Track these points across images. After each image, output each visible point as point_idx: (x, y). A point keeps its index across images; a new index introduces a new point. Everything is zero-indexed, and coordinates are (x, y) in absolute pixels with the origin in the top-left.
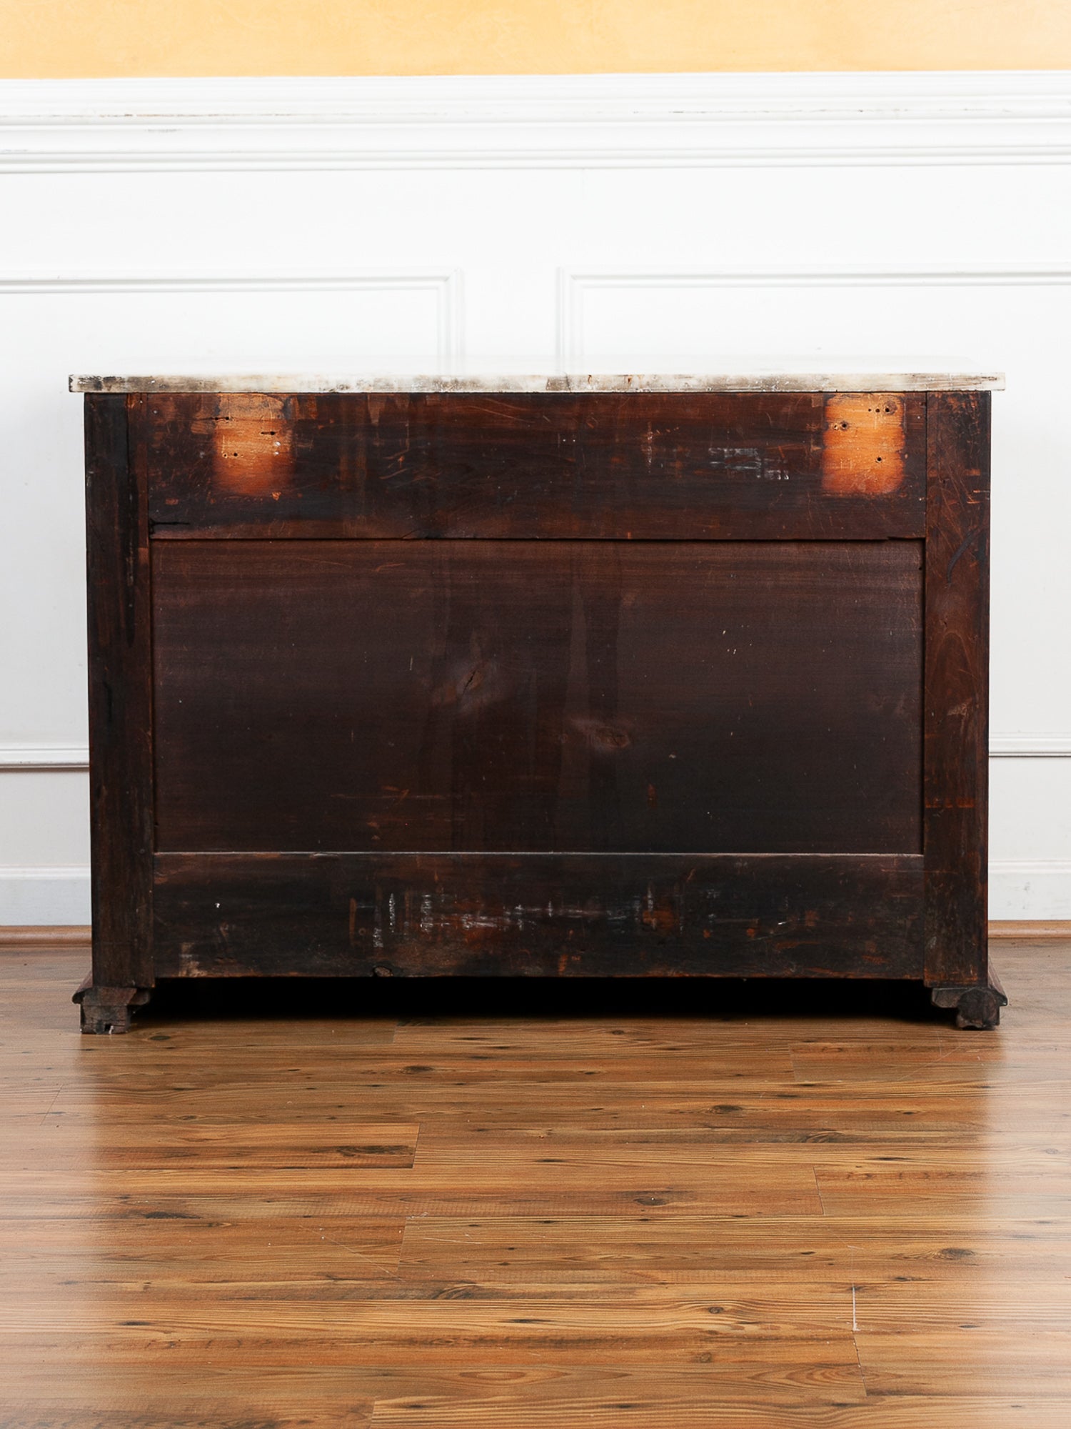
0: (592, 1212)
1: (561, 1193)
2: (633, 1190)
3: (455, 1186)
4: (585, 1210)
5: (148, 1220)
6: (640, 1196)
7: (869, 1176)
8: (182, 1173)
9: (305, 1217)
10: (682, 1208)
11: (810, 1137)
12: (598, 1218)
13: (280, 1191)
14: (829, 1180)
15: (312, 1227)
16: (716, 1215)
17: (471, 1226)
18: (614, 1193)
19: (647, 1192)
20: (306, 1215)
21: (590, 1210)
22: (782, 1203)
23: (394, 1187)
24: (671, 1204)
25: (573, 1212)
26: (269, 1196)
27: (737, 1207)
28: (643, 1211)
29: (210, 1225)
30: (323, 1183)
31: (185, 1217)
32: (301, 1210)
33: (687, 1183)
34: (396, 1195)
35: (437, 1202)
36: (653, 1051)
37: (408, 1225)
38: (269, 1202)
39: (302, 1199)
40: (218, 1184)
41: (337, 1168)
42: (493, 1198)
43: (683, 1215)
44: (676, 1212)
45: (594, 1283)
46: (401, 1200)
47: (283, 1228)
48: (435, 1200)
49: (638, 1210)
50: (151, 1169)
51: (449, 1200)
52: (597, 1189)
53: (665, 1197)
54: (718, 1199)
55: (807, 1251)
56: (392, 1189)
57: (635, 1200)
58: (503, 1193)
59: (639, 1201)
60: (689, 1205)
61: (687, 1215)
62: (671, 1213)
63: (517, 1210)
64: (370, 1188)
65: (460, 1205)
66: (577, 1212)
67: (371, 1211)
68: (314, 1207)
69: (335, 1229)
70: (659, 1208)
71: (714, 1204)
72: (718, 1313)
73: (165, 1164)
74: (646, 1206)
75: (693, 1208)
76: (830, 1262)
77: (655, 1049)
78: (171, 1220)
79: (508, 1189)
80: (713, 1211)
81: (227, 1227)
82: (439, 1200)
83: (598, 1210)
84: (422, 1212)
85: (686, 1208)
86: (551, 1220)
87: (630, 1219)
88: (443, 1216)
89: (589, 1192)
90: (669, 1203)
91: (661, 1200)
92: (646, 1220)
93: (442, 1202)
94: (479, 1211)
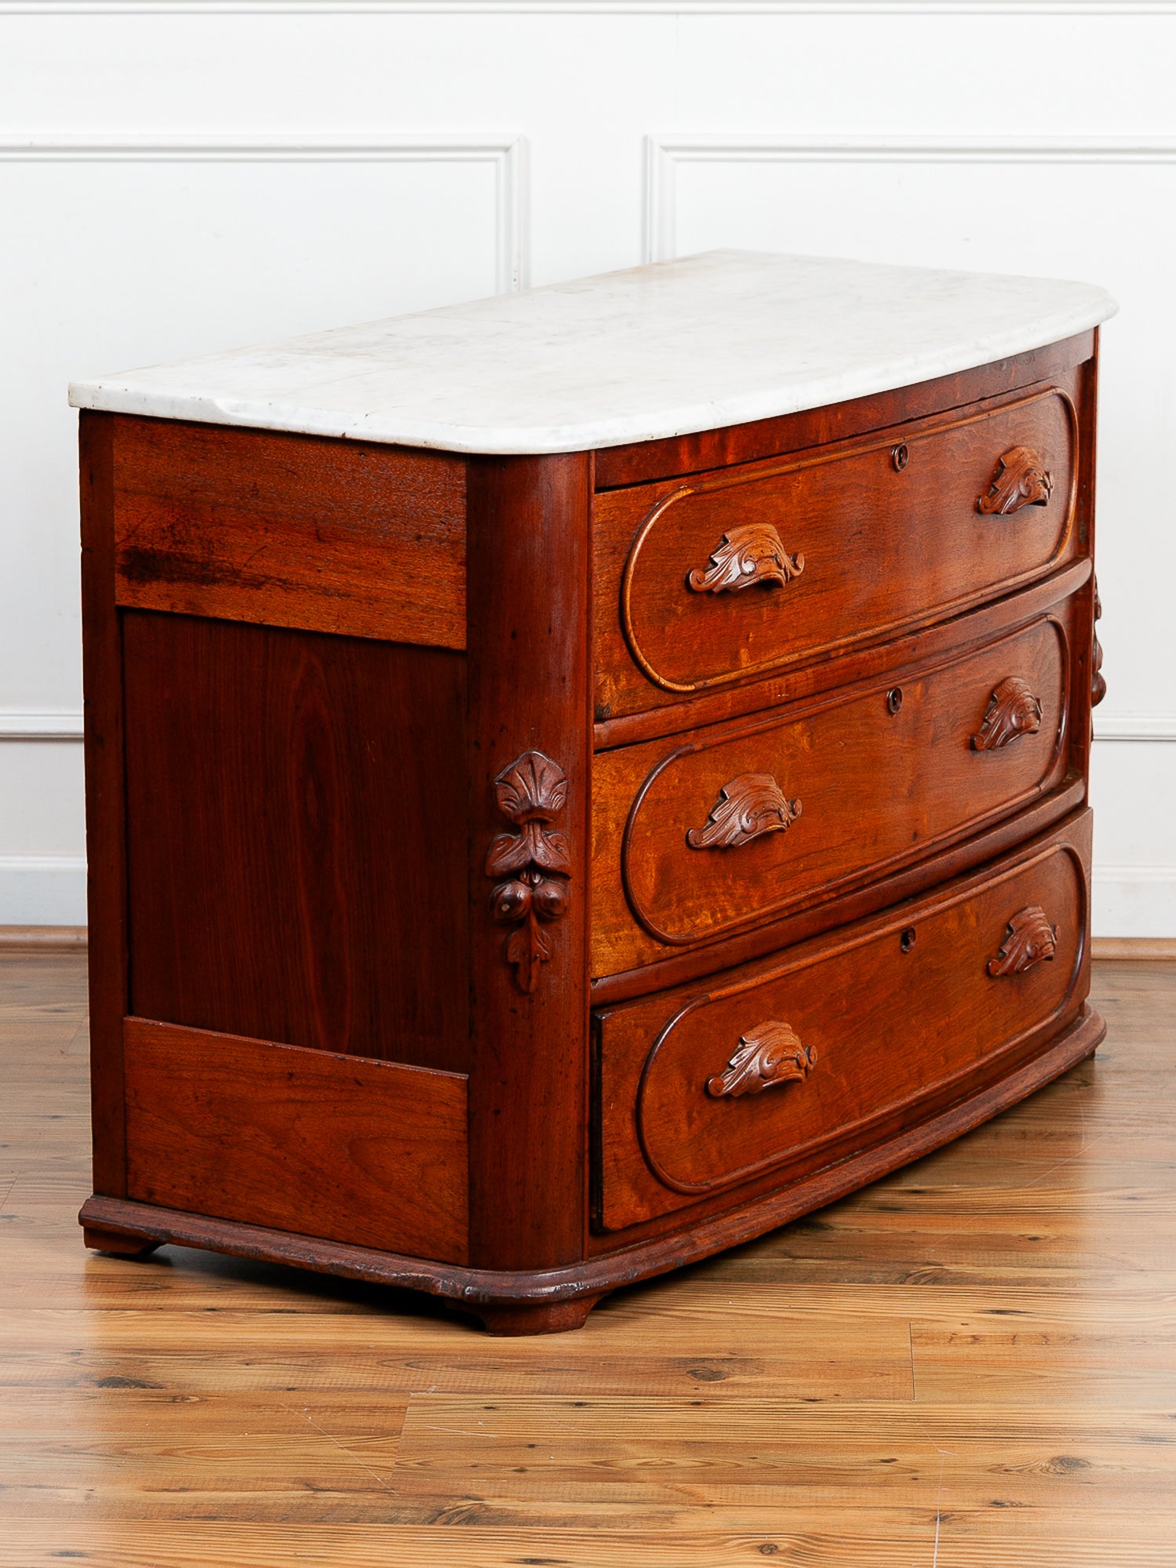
0: (635, 1390)
1: (600, 1359)
2: (688, 1356)
4: (627, 1386)
5: (101, 1389)
6: (696, 1366)
7: (975, 1339)
8: (148, 1317)
9: (289, 1389)
10: (744, 1385)
11: (911, 1275)
12: (641, 1400)
13: (263, 1349)
14: (927, 1344)
15: (296, 1406)
16: (784, 1397)
17: (486, 1408)
18: (663, 1360)
19: (704, 1360)
20: (290, 1386)
21: (633, 1386)
22: (866, 1380)
23: (401, 1344)
24: (731, 1379)
25: (611, 1389)
26: (248, 1356)
27: (810, 1386)
28: (696, 1389)
29: (174, 1399)
30: (315, 1337)
31: (144, 1387)
32: (288, 1380)
33: (754, 1346)
34: (401, 1357)
35: (449, 1369)
37: (411, 1405)
38: (247, 1364)
39: (288, 1361)
40: (191, 1335)
42: (517, 1365)
43: (743, 1397)
44: (735, 1393)
45: (626, 1502)
46: (407, 1365)
47: (259, 1406)
48: (447, 1366)
49: (689, 1388)
50: (111, 1310)
51: (464, 1367)
52: (646, 1353)
53: (725, 1368)
54: (788, 1372)
55: (887, 1457)
56: (397, 1348)
57: (688, 1372)
58: (530, 1357)
59: (694, 1373)
60: (753, 1380)
61: (750, 1397)
62: (729, 1393)
63: (544, 1385)
64: (372, 1345)
65: (477, 1374)
66: (617, 1390)
67: (369, 1382)
68: (301, 1374)
69: (323, 1409)
70: (715, 1385)
71: (783, 1380)
72: (770, 1553)
73: (129, 1302)
74: (702, 1382)
75: (757, 1385)
76: (914, 1475)
78: (128, 1390)
79: (538, 1351)
80: (781, 1392)
81: (194, 1403)
82: (453, 1367)
83: (643, 1387)
84: (430, 1386)
85: (750, 1385)
86: (584, 1401)
87: (679, 1401)
88: (455, 1392)
89: (635, 1358)
90: (729, 1377)
91: (720, 1372)
92: (698, 1404)
93: (455, 1370)
94: (498, 1385)
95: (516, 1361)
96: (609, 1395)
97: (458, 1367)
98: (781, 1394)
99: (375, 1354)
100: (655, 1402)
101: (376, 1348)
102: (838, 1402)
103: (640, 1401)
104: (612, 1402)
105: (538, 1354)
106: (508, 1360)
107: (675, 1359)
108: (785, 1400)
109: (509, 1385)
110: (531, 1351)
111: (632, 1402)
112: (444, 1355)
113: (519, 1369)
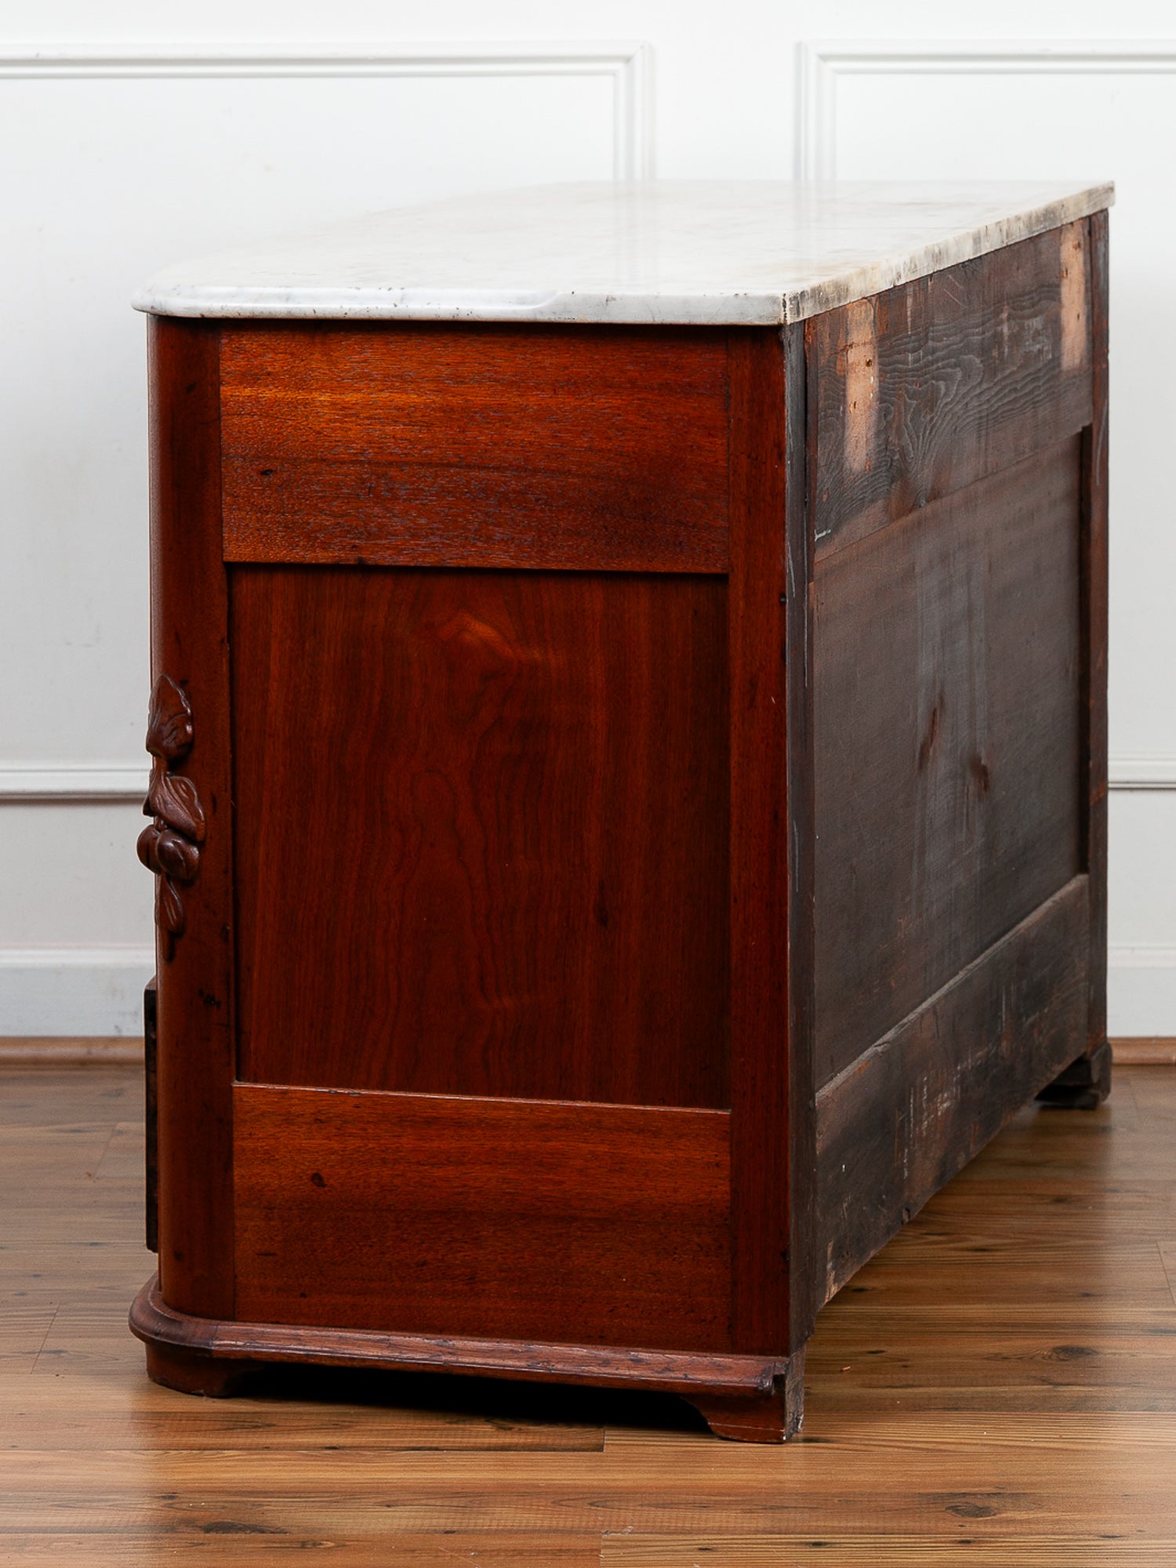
0: (884, 1527)
1: (834, 1495)
2: (944, 1491)
3: (671, 1483)
4: (873, 1524)
5: (207, 1535)
6: (957, 1501)
8: (253, 1457)
9: (447, 1532)
10: (1021, 1522)
12: (895, 1538)
13: (405, 1489)
15: (459, 1550)
16: (1072, 1534)
17: (701, 1549)
18: (914, 1495)
19: (964, 1495)
20: (448, 1529)
21: (881, 1524)
23: (579, 1482)
24: (1003, 1515)
25: (854, 1528)
26: (389, 1497)
27: (1105, 1521)
28: (962, 1526)
29: (303, 1545)
30: (468, 1475)
31: (263, 1532)
32: (442, 1521)
33: (1025, 1479)
34: (581, 1496)
35: (646, 1508)
36: (953, 1253)
37: (606, 1547)
38: (388, 1506)
39: (439, 1503)
40: (311, 1475)
41: (488, 1449)
42: (730, 1503)
43: (1021, 1534)
44: (1011, 1529)
46: (591, 1504)
47: (413, 1551)
48: (642, 1505)
49: (952, 1524)
50: (205, 1449)
51: (663, 1506)
52: (887, 1488)
53: (994, 1503)
56: (576, 1487)
57: (948, 1508)
58: (745, 1494)
59: (955, 1509)
60: (1031, 1516)
61: (1029, 1534)
62: (1004, 1530)
63: (769, 1524)
64: (542, 1484)
65: (682, 1514)
66: (862, 1528)
67: (546, 1523)
68: (459, 1515)
69: (495, 1553)
70: (986, 1522)
73: (226, 1441)
74: (967, 1519)
75: (1037, 1521)
77: (955, 1249)
78: (243, 1536)
79: (752, 1487)
81: (329, 1548)
82: (649, 1505)
83: (894, 1524)
84: (625, 1526)
85: (1029, 1521)
86: (823, 1540)
87: (943, 1539)
88: (656, 1533)
89: (877, 1494)
90: (1000, 1513)
91: (988, 1508)
92: (968, 1542)
93: (654, 1509)
94: (710, 1524)
95: (727, 1498)
96: (853, 1533)
97: (657, 1506)
98: (1070, 1531)
99: (547, 1493)
100: (913, 1540)
101: (548, 1486)
102: (1144, 1539)
103: (893, 1540)
104: (858, 1541)
105: (754, 1490)
106: (717, 1498)
107: (928, 1495)
108: (1076, 1537)
109: (724, 1525)
110: (745, 1487)
111: (882, 1540)
112: (637, 1493)
113: (734, 1507)
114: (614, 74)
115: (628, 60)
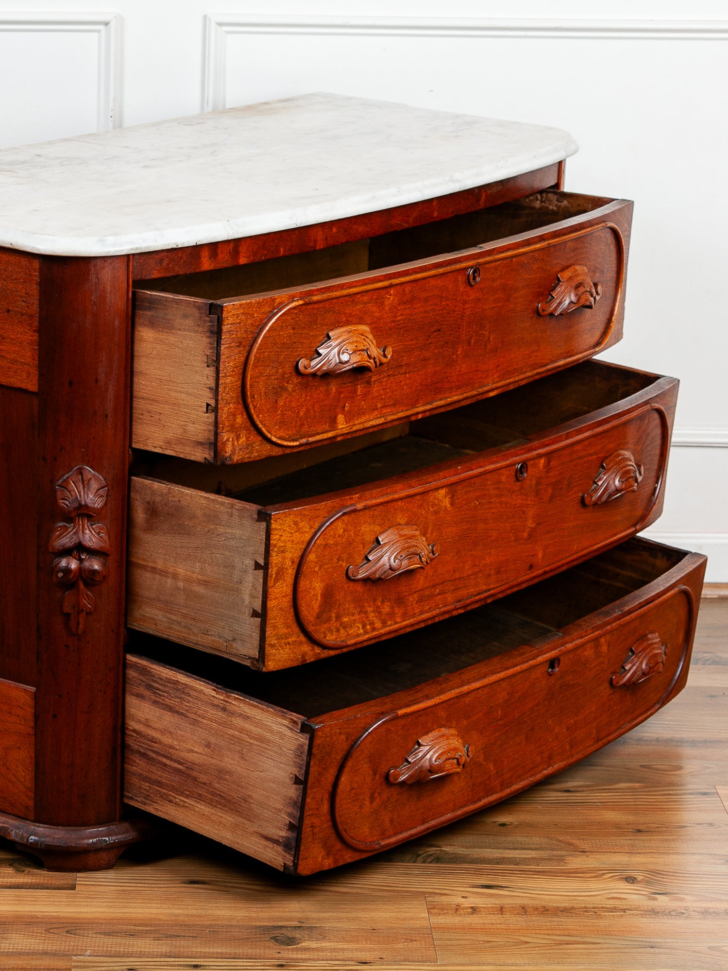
0: (235, 953)
1: (207, 927)
2: (269, 924)
3: (113, 915)
4: (228, 951)
6: (276, 933)
7: (474, 910)
10: (313, 949)
12: (240, 962)
14: (440, 914)
16: (343, 960)
18: (251, 927)
19: (281, 927)
21: (233, 951)
22: (401, 946)
24: (303, 944)
25: (217, 953)
27: (361, 950)
28: (279, 953)
33: (316, 915)
34: (62, 925)
35: (98, 936)
41: (10, 887)
42: (147, 932)
43: (314, 960)
44: (307, 956)
46: (67, 932)
48: (96, 933)
49: (274, 952)
51: (109, 934)
52: (238, 921)
53: (297, 934)
54: (343, 938)
56: (58, 918)
57: (271, 938)
58: (155, 925)
59: (275, 939)
60: (319, 945)
61: (319, 960)
62: (303, 956)
63: (168, 950)
64: (39, 914)
65: (119, 940)
66: (222, 954)
67: (41, 948)
70: (292, 950)
71: (341, 945)
74: (282, 947)
75: (322, 949)
79: (160, 920)
80: (340, 955)
82: (100, 933)
83: (239, 951)
84: (86, 950)
85: (317, 950)
86: (199, 963)
87: (268, 964)
88: (104, 956)
89: (231, 926)
90: (301, 943)
91: (294, 938)
92: (282, 966)
93: (102, 936)
94: (135, 949)
95: (145, 928)
96: (217, 958)
97: (105, 934)
98: (341, 958)
99: (42, 923)
100: (251, 964)
101: (42, 918)
102: (383, 965)
103: (239, 964)
104: (219, 964)
105: (161, 922)
106: (140, 928)
107: (260, 927)
108: (344, 963)
109: (143, 950)
110: (156, 919)
111: (233, 964)
112: (93, 923)
113: (149, 935)
114: (99, 31)
115: (107, 24)
